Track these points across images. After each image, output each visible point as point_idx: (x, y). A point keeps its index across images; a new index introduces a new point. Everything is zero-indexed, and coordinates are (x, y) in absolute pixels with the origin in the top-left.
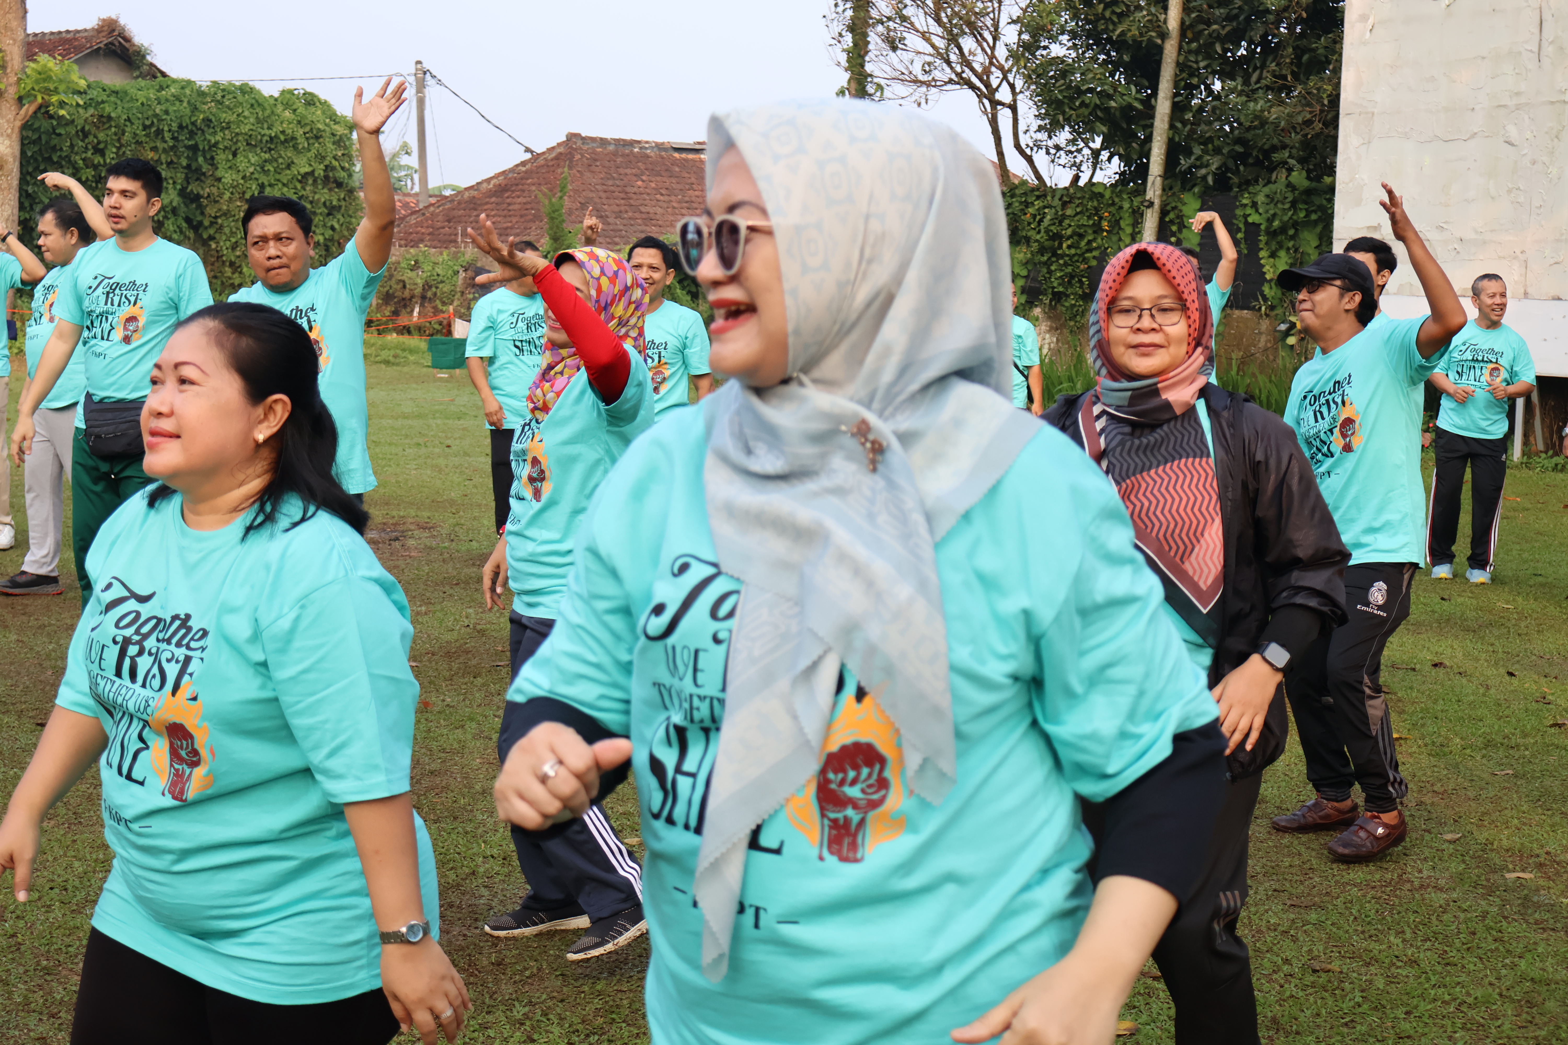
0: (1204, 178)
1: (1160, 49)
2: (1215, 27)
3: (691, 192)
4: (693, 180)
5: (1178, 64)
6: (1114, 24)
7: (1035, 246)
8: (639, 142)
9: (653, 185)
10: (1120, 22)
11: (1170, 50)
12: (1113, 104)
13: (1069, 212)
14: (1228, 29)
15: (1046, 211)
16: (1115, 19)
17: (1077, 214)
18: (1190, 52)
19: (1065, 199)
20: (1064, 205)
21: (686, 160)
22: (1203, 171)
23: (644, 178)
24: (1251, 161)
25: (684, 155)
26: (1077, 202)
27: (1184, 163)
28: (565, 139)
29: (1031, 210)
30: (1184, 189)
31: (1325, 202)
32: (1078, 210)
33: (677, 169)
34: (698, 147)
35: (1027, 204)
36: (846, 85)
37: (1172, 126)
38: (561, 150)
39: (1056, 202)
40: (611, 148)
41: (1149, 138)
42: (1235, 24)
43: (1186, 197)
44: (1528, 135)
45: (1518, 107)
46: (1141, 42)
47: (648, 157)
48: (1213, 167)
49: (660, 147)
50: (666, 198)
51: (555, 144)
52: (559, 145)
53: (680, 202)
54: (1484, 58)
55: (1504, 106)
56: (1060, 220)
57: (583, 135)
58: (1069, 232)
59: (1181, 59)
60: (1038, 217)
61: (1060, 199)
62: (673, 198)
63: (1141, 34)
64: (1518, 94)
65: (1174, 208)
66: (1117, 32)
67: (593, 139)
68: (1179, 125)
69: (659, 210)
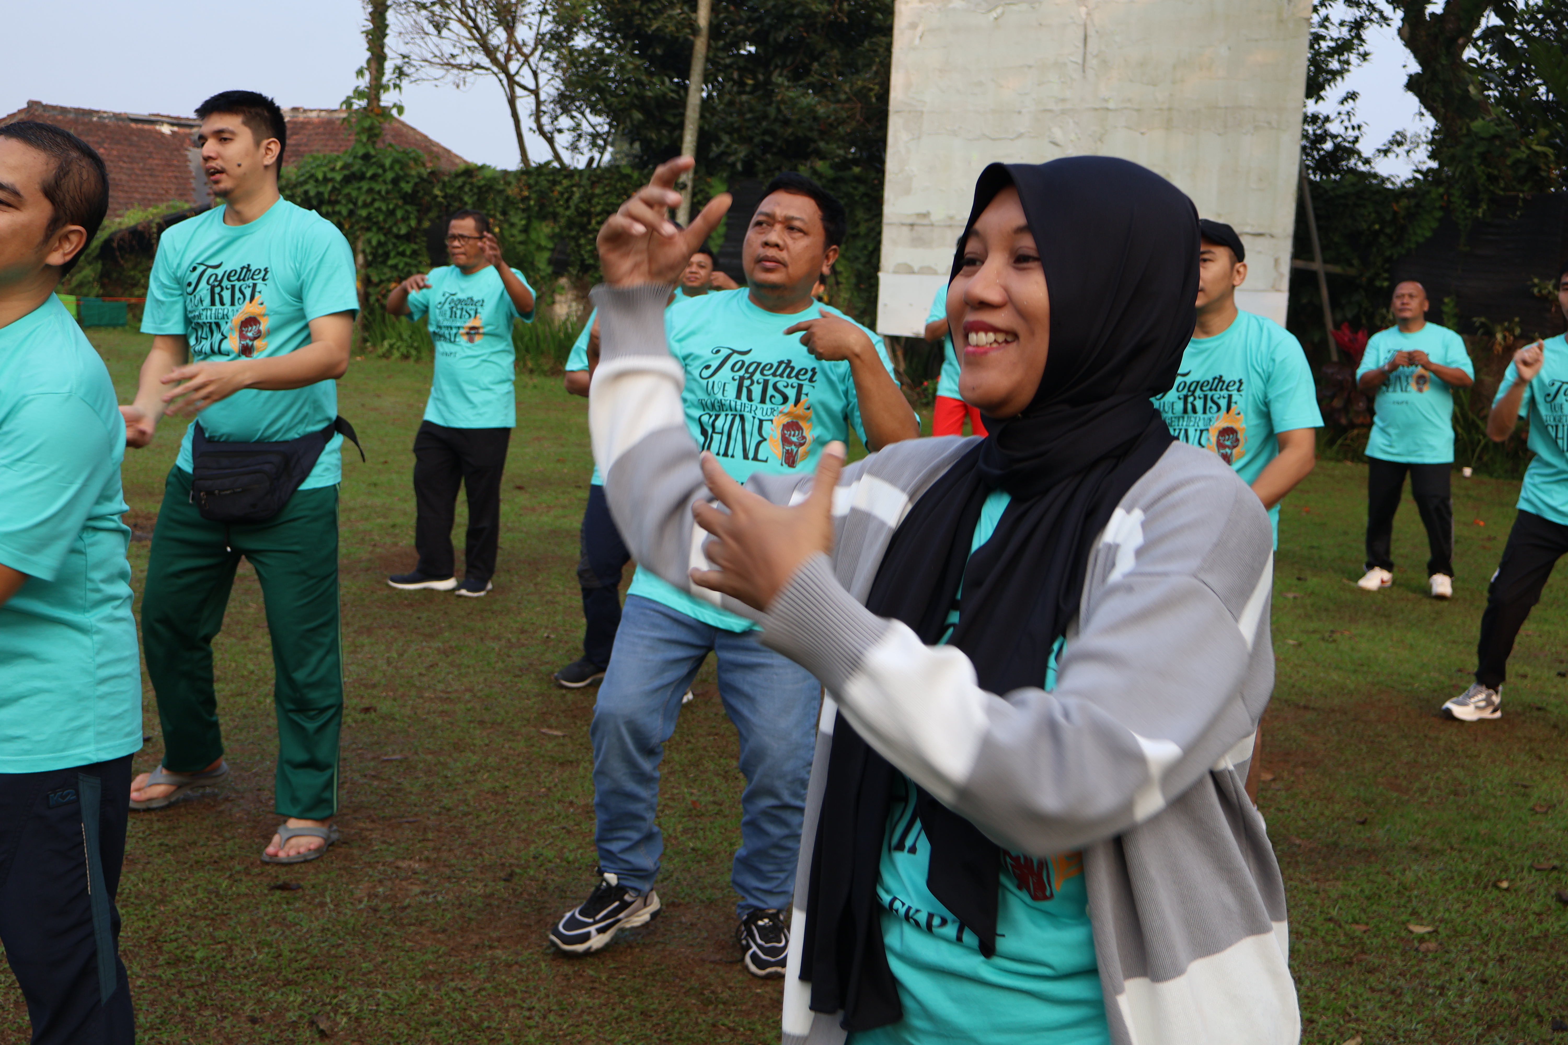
0: (733, 165)
1: (691, 46)
2: (741, 27)
3: (150, 161)
4: (151, 149)
5: (708, 59)
6: (649, 19)
7: (563, 221)
8: (97, 112)
9: (115, 153)
10: (655, 19)
11: (700, 46)
12: (649, 94)
13: (598, 191)
14: (753, 30)
15: (575, 189)
16: (650, 15)
17: (605, 193)
18: (717, 49)
19: (594, 179)
20: (593, 184)
21: (143, 130)
22: (732, 159)
23: (106, 145)
24: (775, 150)
25: (140, 126)
26: (606, 182)
27: (715, 150)
28: (25, 106)
29: (559, 188)
30: (711, 174)
31: (851, 190)
32: (607, 189)
33: (135, 138)
34: (153, 118)
35: (554, 183)
36: (365, 65)
37: (702, 116)
38: (22, 116)
39: (584, 182)
40: (71, 116)
41: (681, 126)
42: (758, 25)
43: (714, 181)
44: (1073, 137)
45: (1063, 112)
46: (677, 38)
47: (105, 126)
48: (742, 155)
49: (117, 117)
50: (128, 165)
51: (15, 110)
52: (20, 111)
53: (142, 169)
54: (1030, 67)
55: (1050, 111)
56: (588, 198)
57: (44, 102)
58: (599, 209)
59: (711, 55)
60: (566, 196)
61: (589, 179)
62: (135, 166)
63: (678, 30)
64: (1063, 100)
65: (701, 191)
66: (654, 27)
67: (54, 108)
68: (707, 115)
69: (124, 177)
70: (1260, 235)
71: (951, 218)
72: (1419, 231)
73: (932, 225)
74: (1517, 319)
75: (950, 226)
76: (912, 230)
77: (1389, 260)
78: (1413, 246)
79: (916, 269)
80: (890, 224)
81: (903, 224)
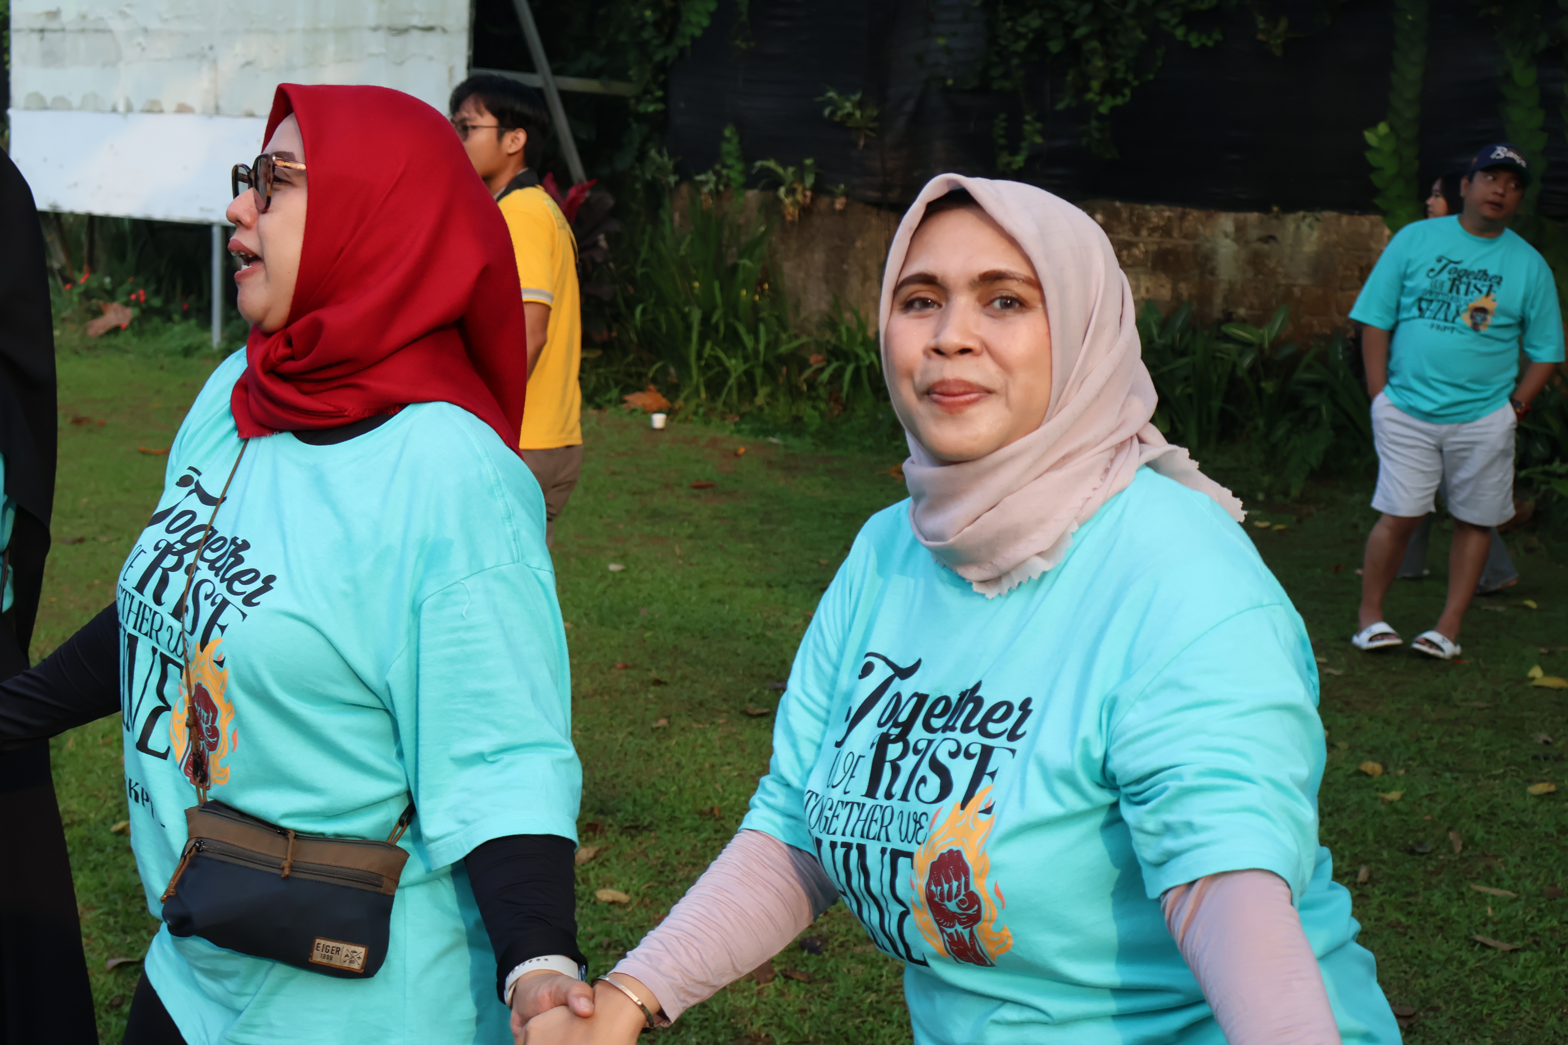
70: (430, 29)
71: (84, 17)
72: (694, 18)
73: (63, 30)
74: (809, 162)
75: (83, 31)
76: (42, 39)
77: (662, 67)
78: (688, 43)
79: (49, 101)
80: (18, 31)
81: (33, 31)
